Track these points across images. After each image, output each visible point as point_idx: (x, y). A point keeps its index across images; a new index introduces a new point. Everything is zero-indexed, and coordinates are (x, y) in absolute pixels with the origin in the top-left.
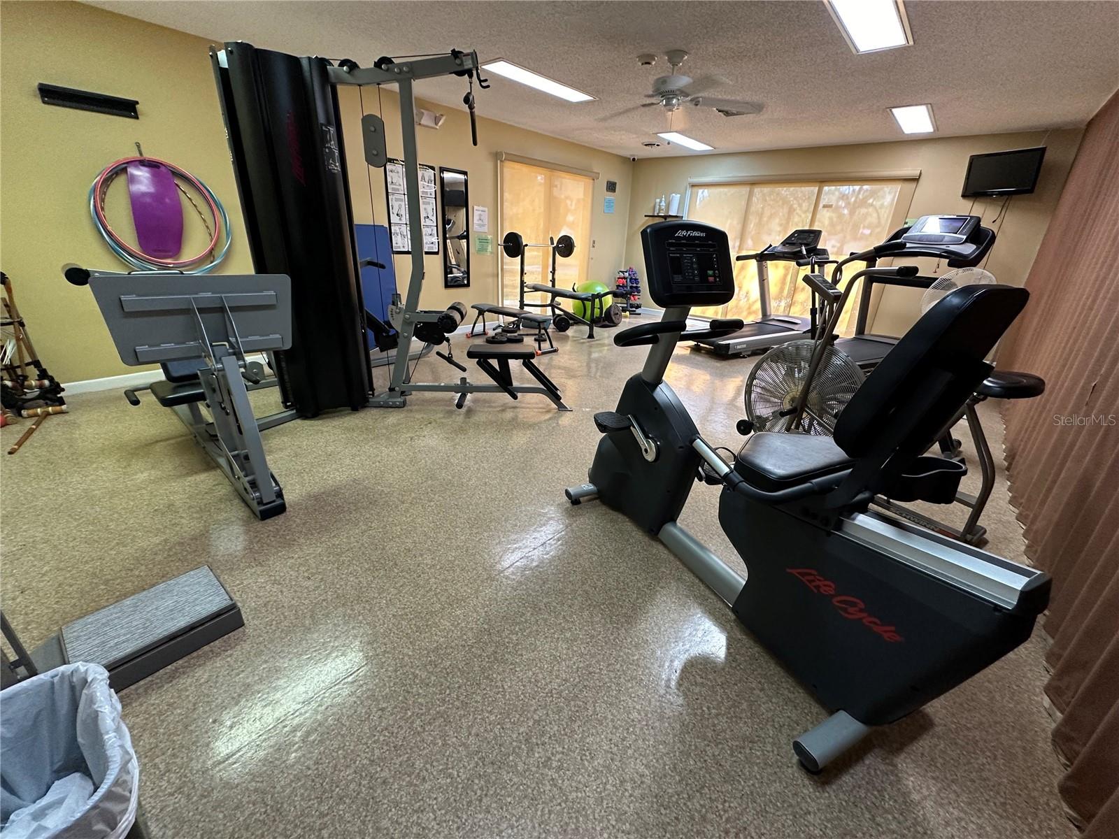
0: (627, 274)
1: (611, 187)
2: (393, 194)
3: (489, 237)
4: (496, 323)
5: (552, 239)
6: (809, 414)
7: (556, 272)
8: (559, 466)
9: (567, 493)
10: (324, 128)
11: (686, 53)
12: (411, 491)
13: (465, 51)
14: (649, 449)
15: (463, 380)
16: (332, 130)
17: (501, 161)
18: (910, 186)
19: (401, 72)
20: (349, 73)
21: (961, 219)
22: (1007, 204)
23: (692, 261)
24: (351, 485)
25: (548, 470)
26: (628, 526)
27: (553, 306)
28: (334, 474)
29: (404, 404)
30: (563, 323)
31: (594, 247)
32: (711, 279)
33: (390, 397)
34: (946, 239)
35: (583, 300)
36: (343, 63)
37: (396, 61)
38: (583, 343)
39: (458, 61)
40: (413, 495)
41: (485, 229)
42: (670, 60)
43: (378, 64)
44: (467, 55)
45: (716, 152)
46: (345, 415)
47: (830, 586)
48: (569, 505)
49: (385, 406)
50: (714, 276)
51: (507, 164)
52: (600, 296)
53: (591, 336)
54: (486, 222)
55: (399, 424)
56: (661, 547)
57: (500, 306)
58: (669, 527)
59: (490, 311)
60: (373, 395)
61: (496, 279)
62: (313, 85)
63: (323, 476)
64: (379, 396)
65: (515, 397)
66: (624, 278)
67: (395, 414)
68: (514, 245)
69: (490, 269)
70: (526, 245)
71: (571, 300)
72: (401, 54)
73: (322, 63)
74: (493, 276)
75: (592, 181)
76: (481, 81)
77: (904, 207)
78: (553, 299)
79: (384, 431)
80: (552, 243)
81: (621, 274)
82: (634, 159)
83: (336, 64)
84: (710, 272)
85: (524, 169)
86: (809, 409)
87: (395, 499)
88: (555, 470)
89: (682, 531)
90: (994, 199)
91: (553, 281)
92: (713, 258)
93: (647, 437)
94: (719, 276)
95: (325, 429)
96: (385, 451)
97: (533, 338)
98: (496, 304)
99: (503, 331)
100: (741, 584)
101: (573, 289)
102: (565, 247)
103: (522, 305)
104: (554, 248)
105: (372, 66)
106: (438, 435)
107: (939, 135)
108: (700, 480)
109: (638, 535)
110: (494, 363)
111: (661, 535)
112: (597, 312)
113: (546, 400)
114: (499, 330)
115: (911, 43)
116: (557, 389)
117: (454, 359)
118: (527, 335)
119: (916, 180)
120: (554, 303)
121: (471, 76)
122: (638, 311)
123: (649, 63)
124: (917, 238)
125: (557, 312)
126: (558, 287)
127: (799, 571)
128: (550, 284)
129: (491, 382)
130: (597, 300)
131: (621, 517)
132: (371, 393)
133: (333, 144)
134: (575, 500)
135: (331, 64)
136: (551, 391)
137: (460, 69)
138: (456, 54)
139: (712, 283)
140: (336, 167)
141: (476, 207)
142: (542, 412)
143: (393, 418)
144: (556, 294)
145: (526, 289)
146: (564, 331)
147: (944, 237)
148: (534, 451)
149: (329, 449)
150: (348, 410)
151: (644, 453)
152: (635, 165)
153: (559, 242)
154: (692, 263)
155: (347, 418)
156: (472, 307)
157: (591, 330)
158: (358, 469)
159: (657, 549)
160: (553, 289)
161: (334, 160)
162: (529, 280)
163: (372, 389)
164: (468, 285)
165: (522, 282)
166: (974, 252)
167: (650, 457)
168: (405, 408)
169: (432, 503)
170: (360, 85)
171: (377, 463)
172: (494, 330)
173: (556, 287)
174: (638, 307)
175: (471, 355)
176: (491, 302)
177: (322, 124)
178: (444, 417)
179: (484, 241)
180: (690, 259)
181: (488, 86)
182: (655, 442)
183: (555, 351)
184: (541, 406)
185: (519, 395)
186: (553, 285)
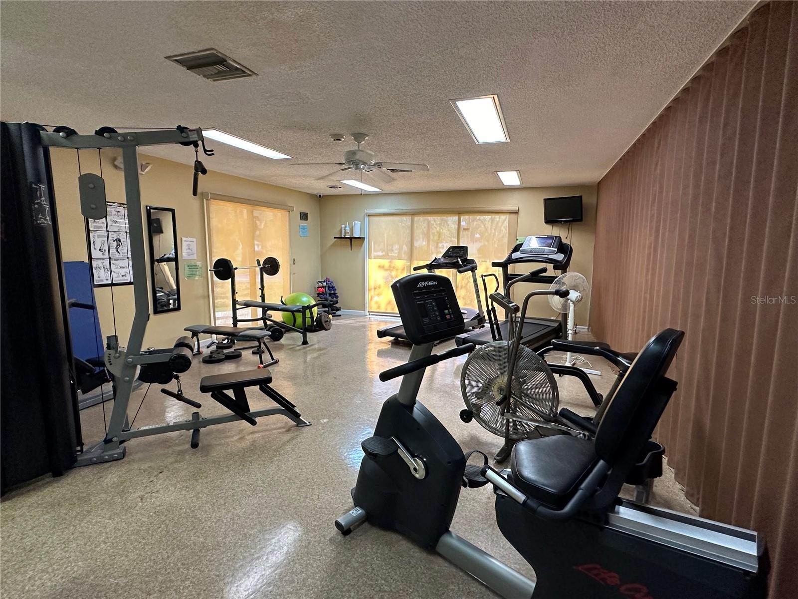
0: (325, 284)
1: (304, 216)
2: (95, 231)
3: (199, 263)
4: (209, 341)
5: (258, 261)
6: (514, 398)
7: (265, 289)
8: (316, 491)
9: (338, 524)
10: (33, 185)
11: (367, 135)
12: (157, 573)
13: (191, 127)
14: (417, 467)
15: (196, 415)
16: (43, 187)
17: (207, 200)
18: (514, 216)
19: (125, 140)
20: (65, 138)
21: (549, 238)
22: (570, 227)
23: (432, 304)
24: (70, 590)
25: (308, 500)
26: (404, 545)
27: (264, 319)
28: (40, 579)
29: (123, 455)
30: (277, 332)
31: (294, 264)
32: (448, 317)
33: (105, 450)
34: (546, 251)
35: (293, 312)
36: (58, 130)
37: (119, 131)
38: (300, 350)
39: (184, 135)
40: (160, 578)
41: (195, 257)
42: (356, 139)
43: (101, 132)
44: (194, 130)
45: (383, 192)
46: (44, 485)
47: (614, 577)
48: (340, 537)
49: (101, 461)
50: (449, 314)
51: (213, 201)
52: (310, 308)
53: (305, 342)
54: (195, 250)
55: (122, 483)
56: (440, 561)
57: (213, 325)
58: (446, 539)
59: (204, 332)
60: (81, 451)
61: (206, 300)
62: (22, 145)
63: (24, 587)
64: (88, 452)
65: (253, 423)
66: (323, 287)
67: (113, 470)
68: (224, 270)
69: (200, 291)
70: (236, 268)
71: (280, 313)
72: (123, 125)
73: (34, 130)
74: (204, 297)
75: (287, 213)
76: (205, 151)
77: (513, 231)
78: (264, 312)
79: (103, 496)
80: (259, 265)
81: (320, 284)
82: (320, 196)
83: (50, 130)
84: (446, 311)
85: (229, 207)
86: (514, 394)
87: (137, 592)
88: (315, 497)
89: (460, 539)
90: (563, 225)
91: (263, 296)
92: (445, 300)
93: (413, 456)
94: (452, 314)
95: (18, 512)
96: (111, 524)
97: (251, 351)
98: (208, 324)
99: (217, 347)
100: (531, 587)
101: (282, 301)
102: (271, 267)
103: (235, 321)
104: (261, 269)
105: (94, 134)
106: (174, 485)
107: (524, 186)
108: (465, 486)
109: (416, 554)
110: (230, 393)
111: (440, 548)
112: (308, 320)
113: (284, 419)
114: (214, 347)
115: (509, 140)
116: (294, 406)
117: (186, 395)
118: (244, 349)
119: (517, 213)
120: (267, 316)
121: (196, 145)
122: (338, 313)
123: (340, 140)
124: (529, 250)
125: (268, 323)
126: (268, 301)
127: (586, 566)
128: (260, 300)
129: (227, 411)
130: (308, 311)
131: (394, 537)
132: (79, 448)
133: (44, 201)
134: (345, 531)
135: (44, 129)
136: (289, 409)
137: (186, 140)
138: (181, 129)
139: (449, 319)
140: (47, 221)
141: (184, 239)
142: (283, 433)
143: (112, 476)
144: (266, 308)
145: (238, 307)
146: (279, 340)
147: (544, 249)
148: (286, 480)
149: (27, 542)
150: (48, 478)
151: (413, 472)
152: (320, 200)
153: (265, 263)
154: (433, 306)
155: (47, 491)
156: (185, 330)
157: (305, 337)
158: (76, 561)
159: (440, 565)
160: (263, 304)
161: (44, 215)
162: (239, 298)
163: (81, 444)
164: (179, 308)
165: (234, 302)
166: (564, 258)
167: (420, 475)
168: (126, 459)
169: (188, 583)
170: (78, 149)
171: (103, 546)
172: (208, 347)
173: (266, 302)
174: (338, 309)
175: (204, 389)
176: (203, 323)
177: (31, 183)
178: (176, 461)
179: (192, 267)
180: (431, 304)
181: (213, 154)
182: (421, 459)
183: (276, 362)
184: (279, 425)
185: (257, 419)
186: (263, 300)
